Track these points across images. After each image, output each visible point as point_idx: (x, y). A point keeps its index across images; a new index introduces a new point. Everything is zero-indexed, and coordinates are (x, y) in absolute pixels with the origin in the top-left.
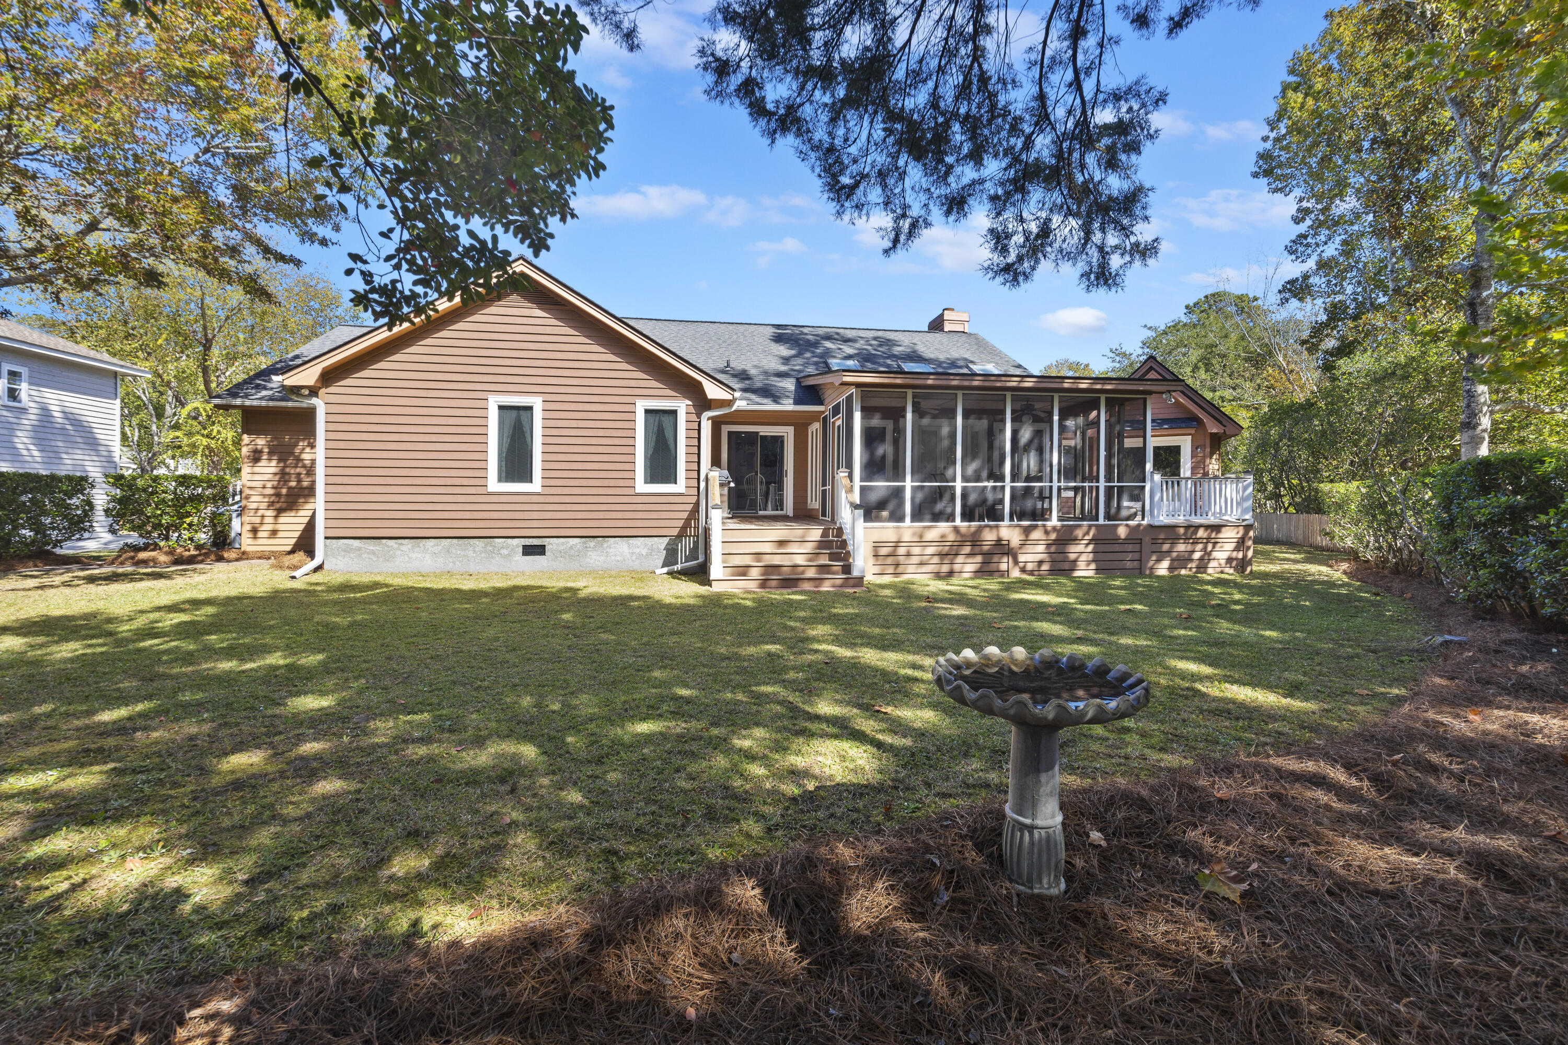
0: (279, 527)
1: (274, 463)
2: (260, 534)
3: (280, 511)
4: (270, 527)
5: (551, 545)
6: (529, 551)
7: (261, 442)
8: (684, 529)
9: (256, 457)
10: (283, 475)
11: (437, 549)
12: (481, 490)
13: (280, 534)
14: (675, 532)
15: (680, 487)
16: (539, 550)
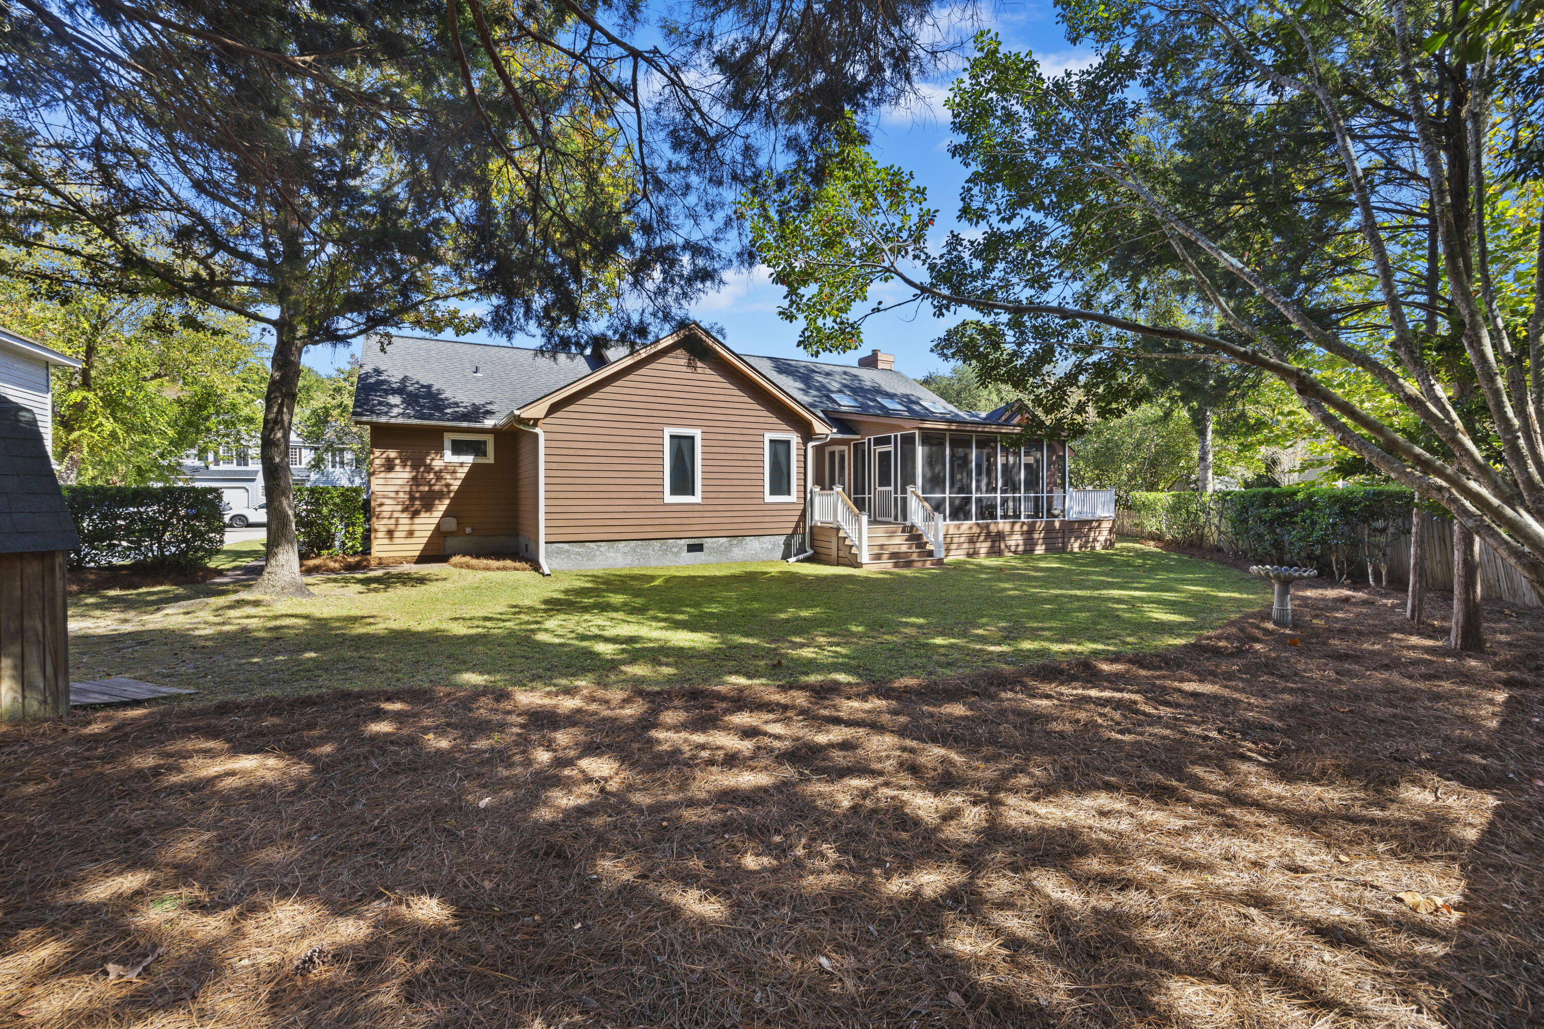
0: (415, 527)
1: (408, 469)
2: (396, 534)
3: (415, 514)
4: (407, 528)
5: (708, 543)
6: (692, 548)
7: (393, 454)
8: (795, 529)
9: (389, 466)
10: (416, 481)
11: (627, 549)
12: (659, 502)
13: (417, 534)
14: (790, 531)
15: (793, 498)
16: (698, 548)
